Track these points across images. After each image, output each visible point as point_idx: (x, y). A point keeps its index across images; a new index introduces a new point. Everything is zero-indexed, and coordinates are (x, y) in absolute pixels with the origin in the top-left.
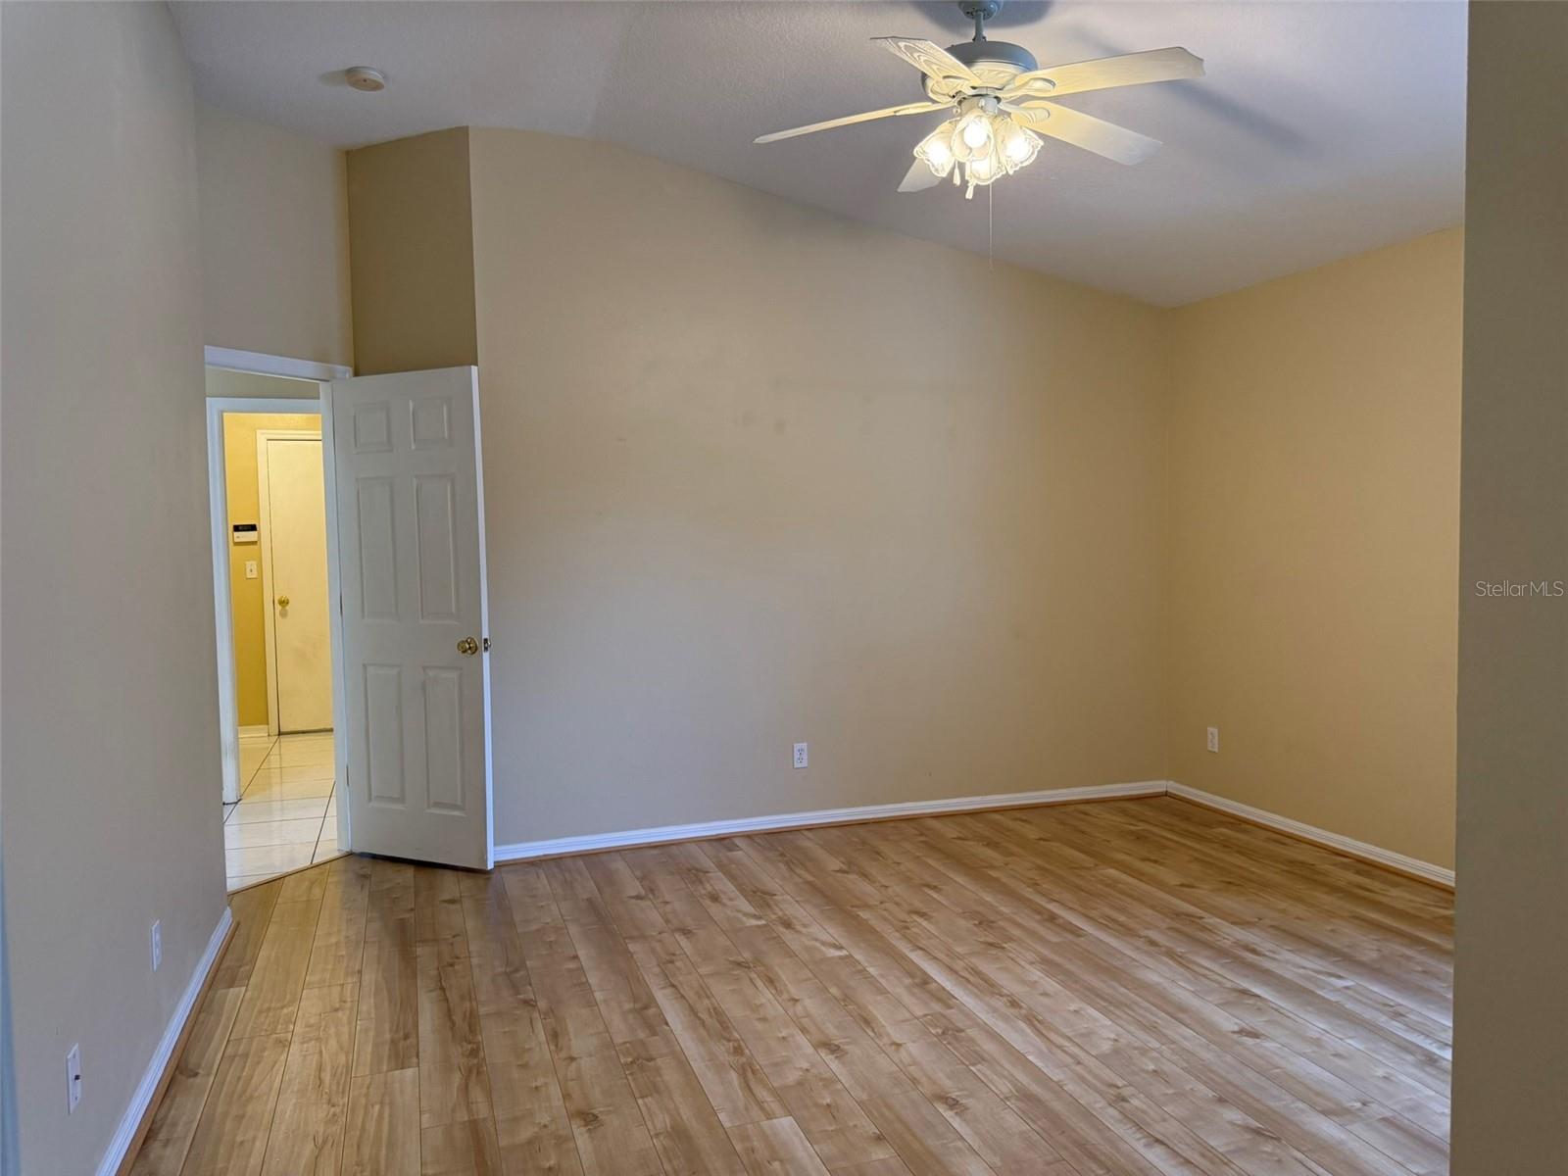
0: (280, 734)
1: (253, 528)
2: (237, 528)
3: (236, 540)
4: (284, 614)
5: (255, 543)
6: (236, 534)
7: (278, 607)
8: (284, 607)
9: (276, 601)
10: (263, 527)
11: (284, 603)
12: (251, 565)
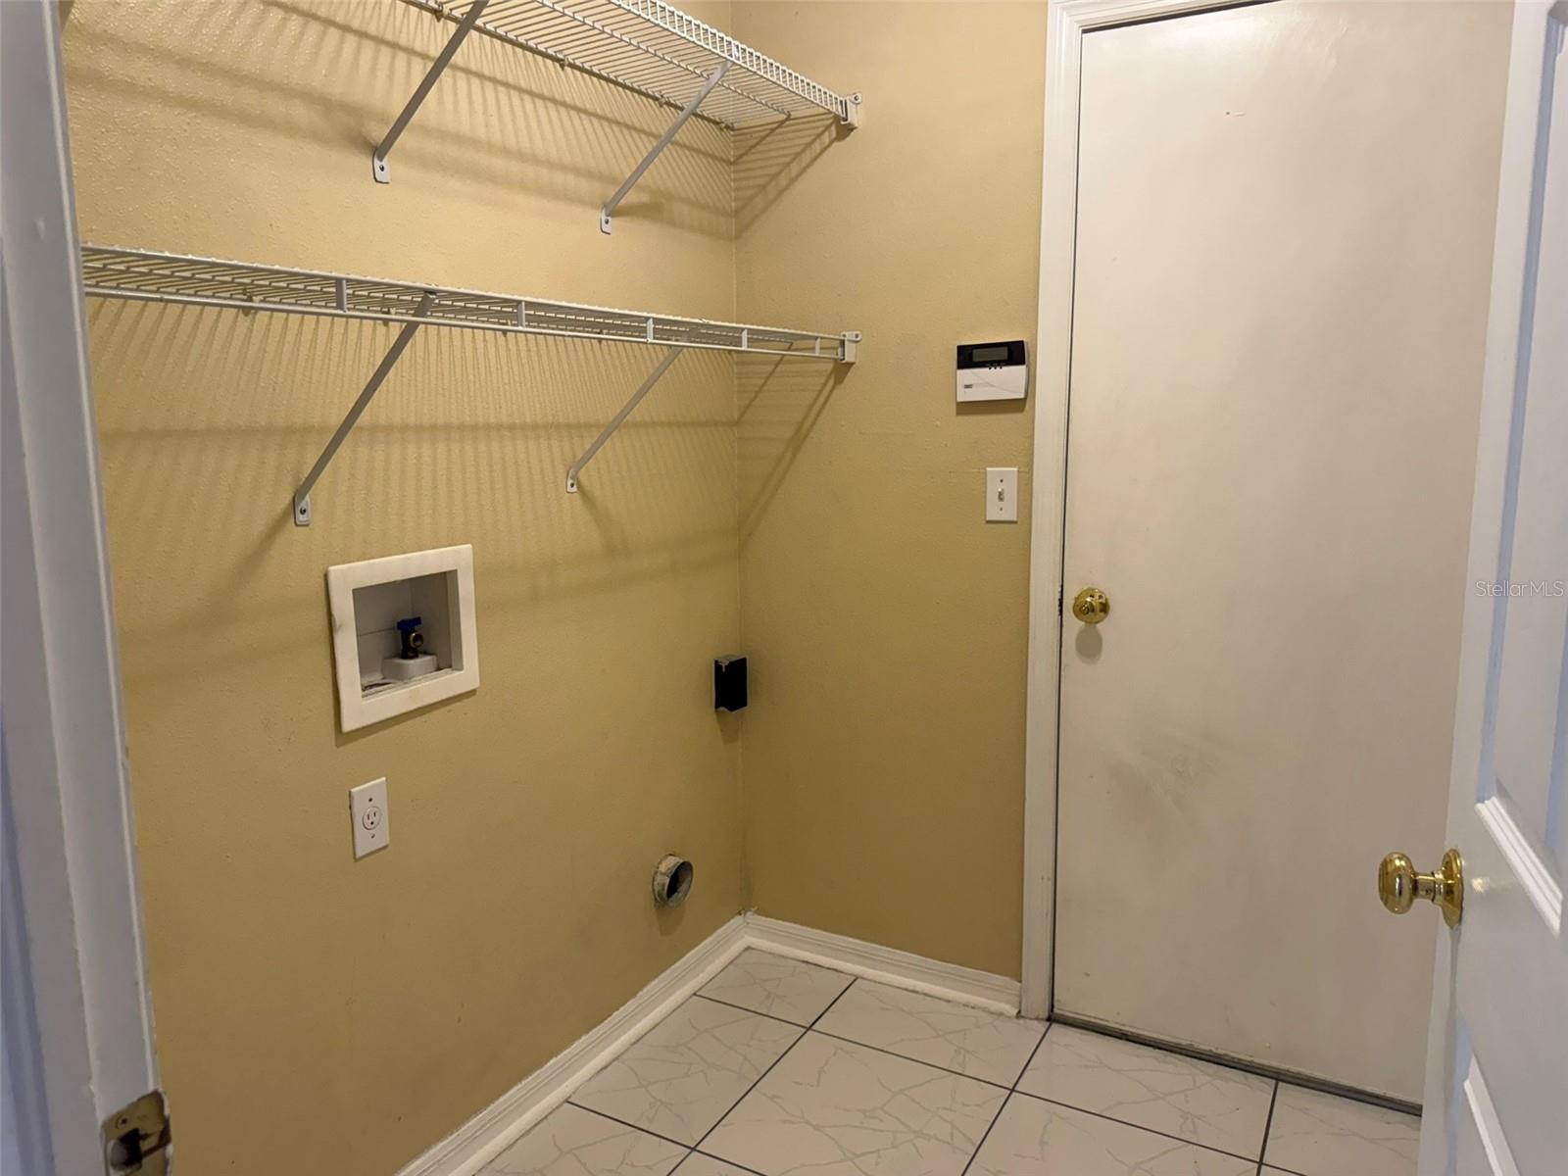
0: (1052, 1019)
1: (1014, 354)
2: (968, 357)
3: (964, 396)
4: (1090, 647)
5: (1016, 406)
6: (967, 375)
7: (1074, 625)
8: (1092, 623)
9: (1069, 602)
10: (1047, 354)
11: (1093, 610)
12: (1001, 478)
